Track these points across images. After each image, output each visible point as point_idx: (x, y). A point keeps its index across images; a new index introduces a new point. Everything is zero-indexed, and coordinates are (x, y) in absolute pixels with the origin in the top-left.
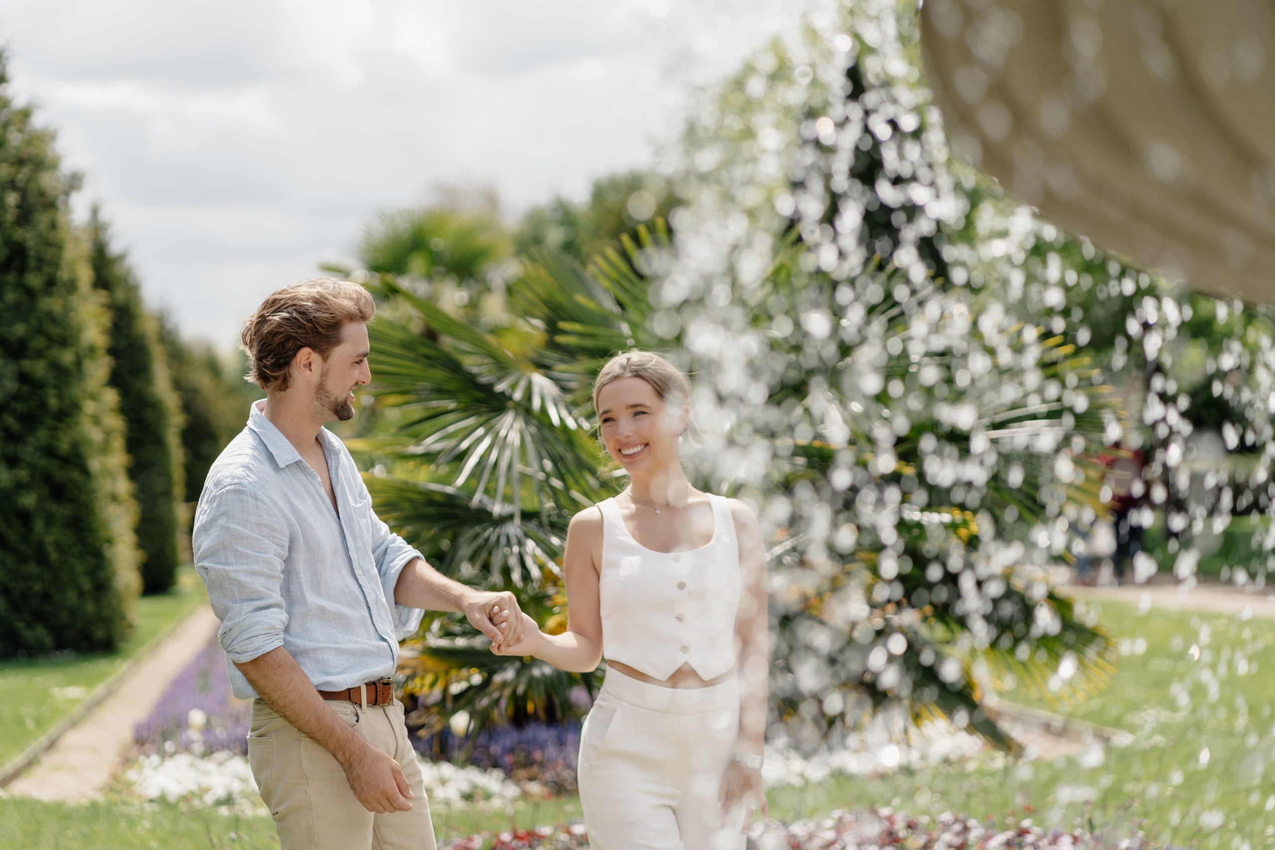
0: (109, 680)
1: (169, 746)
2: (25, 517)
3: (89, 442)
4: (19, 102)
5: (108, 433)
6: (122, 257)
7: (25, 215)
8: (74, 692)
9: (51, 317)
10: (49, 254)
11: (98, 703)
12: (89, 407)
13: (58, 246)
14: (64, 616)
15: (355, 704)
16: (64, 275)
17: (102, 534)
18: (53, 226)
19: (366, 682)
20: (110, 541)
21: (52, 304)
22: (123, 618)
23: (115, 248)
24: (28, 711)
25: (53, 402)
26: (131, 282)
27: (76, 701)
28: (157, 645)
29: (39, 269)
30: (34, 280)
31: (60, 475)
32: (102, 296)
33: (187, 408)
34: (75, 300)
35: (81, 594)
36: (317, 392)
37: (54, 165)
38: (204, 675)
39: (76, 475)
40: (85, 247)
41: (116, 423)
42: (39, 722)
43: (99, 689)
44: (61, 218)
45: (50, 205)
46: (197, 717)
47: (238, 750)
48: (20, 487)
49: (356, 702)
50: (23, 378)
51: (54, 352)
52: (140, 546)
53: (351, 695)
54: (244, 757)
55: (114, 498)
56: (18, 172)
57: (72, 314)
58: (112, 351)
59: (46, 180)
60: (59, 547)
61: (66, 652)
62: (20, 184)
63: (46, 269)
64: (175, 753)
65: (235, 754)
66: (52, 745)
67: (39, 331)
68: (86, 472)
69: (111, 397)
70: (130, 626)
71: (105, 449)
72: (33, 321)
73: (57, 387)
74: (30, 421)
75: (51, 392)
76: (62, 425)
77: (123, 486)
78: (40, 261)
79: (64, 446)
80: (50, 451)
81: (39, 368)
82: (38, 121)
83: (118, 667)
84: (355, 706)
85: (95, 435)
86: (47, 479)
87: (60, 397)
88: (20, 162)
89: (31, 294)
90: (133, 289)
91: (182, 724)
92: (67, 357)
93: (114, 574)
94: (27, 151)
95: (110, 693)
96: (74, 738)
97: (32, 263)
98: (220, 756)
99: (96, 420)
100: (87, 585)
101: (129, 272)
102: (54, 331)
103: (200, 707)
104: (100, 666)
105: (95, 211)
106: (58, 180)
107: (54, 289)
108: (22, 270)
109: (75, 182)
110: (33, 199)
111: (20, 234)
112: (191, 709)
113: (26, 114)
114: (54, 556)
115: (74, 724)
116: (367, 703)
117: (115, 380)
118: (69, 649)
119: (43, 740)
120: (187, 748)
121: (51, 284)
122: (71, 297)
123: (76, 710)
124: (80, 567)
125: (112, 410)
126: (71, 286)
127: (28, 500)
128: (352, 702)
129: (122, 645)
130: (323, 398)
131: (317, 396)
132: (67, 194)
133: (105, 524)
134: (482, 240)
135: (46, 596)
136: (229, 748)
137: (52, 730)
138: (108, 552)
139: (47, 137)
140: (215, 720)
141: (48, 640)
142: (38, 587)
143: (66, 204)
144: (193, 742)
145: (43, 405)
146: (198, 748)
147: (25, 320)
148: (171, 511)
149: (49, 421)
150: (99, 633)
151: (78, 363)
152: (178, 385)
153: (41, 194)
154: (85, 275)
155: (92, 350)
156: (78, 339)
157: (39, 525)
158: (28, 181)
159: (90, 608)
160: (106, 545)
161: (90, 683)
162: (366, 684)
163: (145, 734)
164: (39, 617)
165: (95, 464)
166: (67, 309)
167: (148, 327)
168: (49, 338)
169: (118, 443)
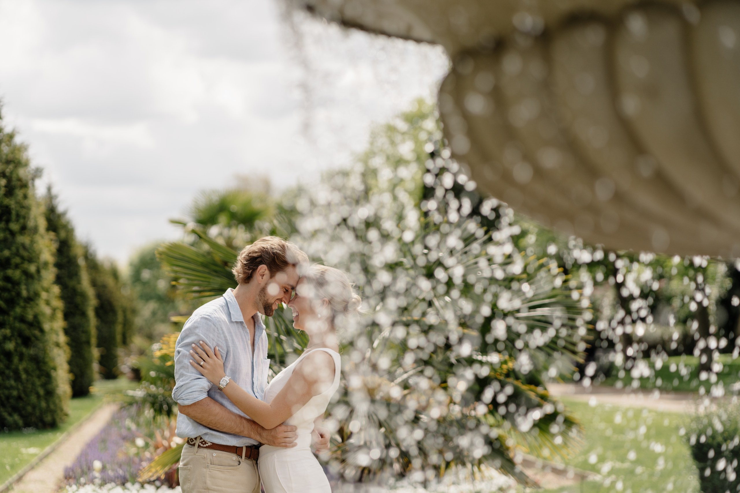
0: (53, 444)
1: (82, 480)
2: (8, 355)
3: (43, 314)
4: (8, 130)
5: (54, 310)
6: (64, 214)
7: (10, 191)
8: (32, 450)
9: (24, 246)
10: (23, 212)
11: (46, 456)
12: (44, 295)
13: (28, 208)
14: (29, 409)
15: (239, 456)
16: (31, 224)
17: (51, 364)
18: (25, 197)
19: (246, 445)
20: (55, 369)
21: (23, 239)
22: (62, 410)
23: (60, 209)
24: (7, 461)
25: (24, 293)
26: (70, 227)
27: (35, 455)
28: (81, 425)
29: (17, 221)
30: (14, 226)
31: (27, 332)
32: (52, 235)
33: (99, 296)
34: (37, 238)
35: (39, 396)
36: (260, 292)
37: (26, 165)
38: (104, 441)
39: (37, 332)
40: (43, 209)
41: (59, 304)
42: (13, 467)
43: (47, 449)
44: (30, 193)
45: (24, 186)
46: (97, 465)
47: (119, 483)
48: (6, 338)
49: (240, 455)
50: (7, 279)
51: (26, 265)
52: (71, 371)
53: (237, 451)
54: (122, 487)
55: (58, 345)
56: (7, 168)
57: (35, 245)
58: (58, 265)
59: (22, 172)
60: (26, 371)
61: (30, 428)
62: (8, 174)
63: (21, 221)
64: (85, 484)
65: (117, 485)
66: (20, 479)
67: (17, 254)
68: (42, 331)
69: (56, 290)
70: (66, 415)
71: (53, 317)
72: (14, 249)
73: (26, 285)
74: (11, 302)
75: (23, 287)
76: (28, 305)
77: (62, 338)
78: (18, 216)
79: (30, 317)
80: (22, 319)
81: (16, 274)
82: (18, 140)
83: (57, 437)
84: (238, 457)
85: (47, 311)
86: (21, 335)
87: (28, 290)
88: (8, 162)
89: (13, 234)
90: (70, 231)
91: (90, 468)
92: (32, 268)
93: (57, 386)
94: (11, 156)
95: (53, 450)
96: (32, 476)
97: (14, 217)
98: (109, 486)
99: (48, 303)
100: (42, 392)
101: (68, 222)
102: (25, 254)
103: (100, 460)
104: (49, 436)
105: (49, 189)
106: (29, 172)
107: (26, 231)
108: (8, 221)
109: (38, 173)
110: (14, 183)
111: (7, 201)
112: (95, 460)
113: (11, 137)
114: (24, 376)
115: (32, 468)
116: (245, 457)
117: (59, 280)
118: (32, 427)
119: (15, 476)
120: (92, 481)
121: (24, 228)
122: (34, 236)
123: (34, 460)
124: (38, 383)
125: (56, 297)
126: (35, 230)
127: (10, 346)
128: (237, 454)
129: (61, 425)
130: (262, 296)
131: (260, 293)
132: (33, 179)
133: (53, 359)
134: (257, 206)
135: (19, 398)
136: (114, 482)
137: (20, 472)
138: (53, 374)
139: (23, 148)
140: (108, 466)
141: (21, 422)
142: (15, 393)
143: (33, 185)
144: (96, 478)
145: (19, 294)
146: (98, 481)
147: (9, 249)
148: (90, 352)
149: (22, 304)
150: (48, 418)
151: (38, 271)
152: (94, 283)
153: (19, 180)
154: (42, 224)
155: (46, 264)
156: (39, 258)
157: (16, 360)
158: (11, 173)
159: (43, 404)
160: (52, 371)
161: (42, 445)
162: (246, 446)
163: (71, 474)
164: (15, 409)
165: (46, 326)
166: (32, 242)
167: (78, 252)
168: (23, 258)
169: (60, 315)
